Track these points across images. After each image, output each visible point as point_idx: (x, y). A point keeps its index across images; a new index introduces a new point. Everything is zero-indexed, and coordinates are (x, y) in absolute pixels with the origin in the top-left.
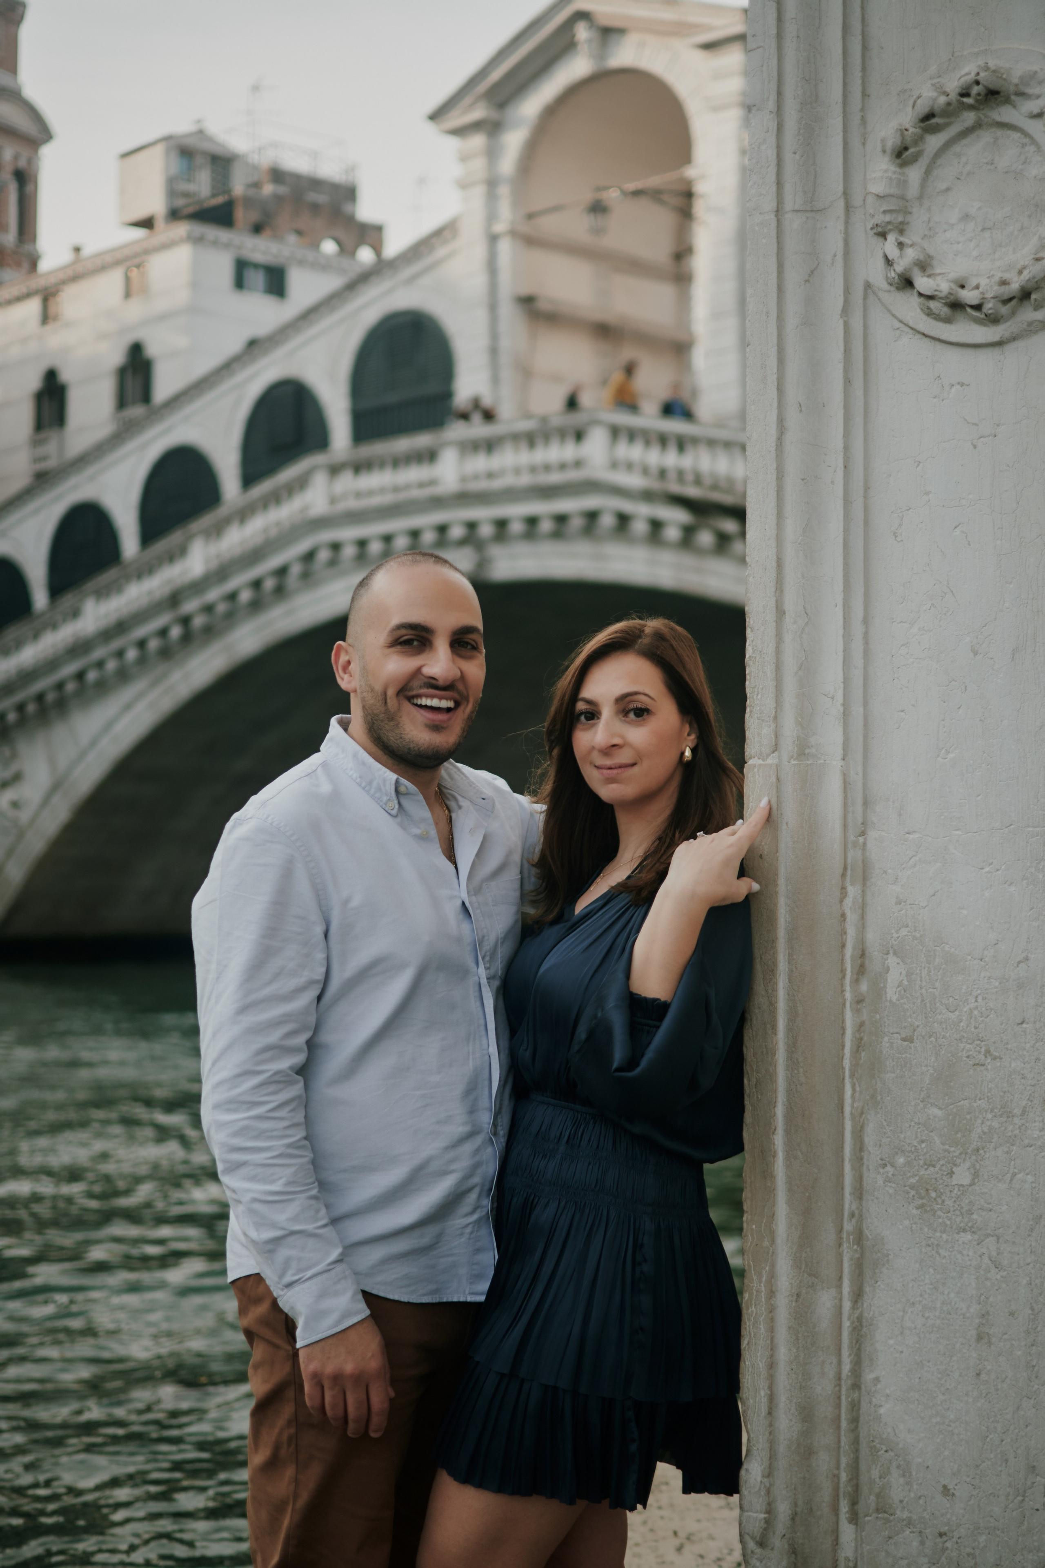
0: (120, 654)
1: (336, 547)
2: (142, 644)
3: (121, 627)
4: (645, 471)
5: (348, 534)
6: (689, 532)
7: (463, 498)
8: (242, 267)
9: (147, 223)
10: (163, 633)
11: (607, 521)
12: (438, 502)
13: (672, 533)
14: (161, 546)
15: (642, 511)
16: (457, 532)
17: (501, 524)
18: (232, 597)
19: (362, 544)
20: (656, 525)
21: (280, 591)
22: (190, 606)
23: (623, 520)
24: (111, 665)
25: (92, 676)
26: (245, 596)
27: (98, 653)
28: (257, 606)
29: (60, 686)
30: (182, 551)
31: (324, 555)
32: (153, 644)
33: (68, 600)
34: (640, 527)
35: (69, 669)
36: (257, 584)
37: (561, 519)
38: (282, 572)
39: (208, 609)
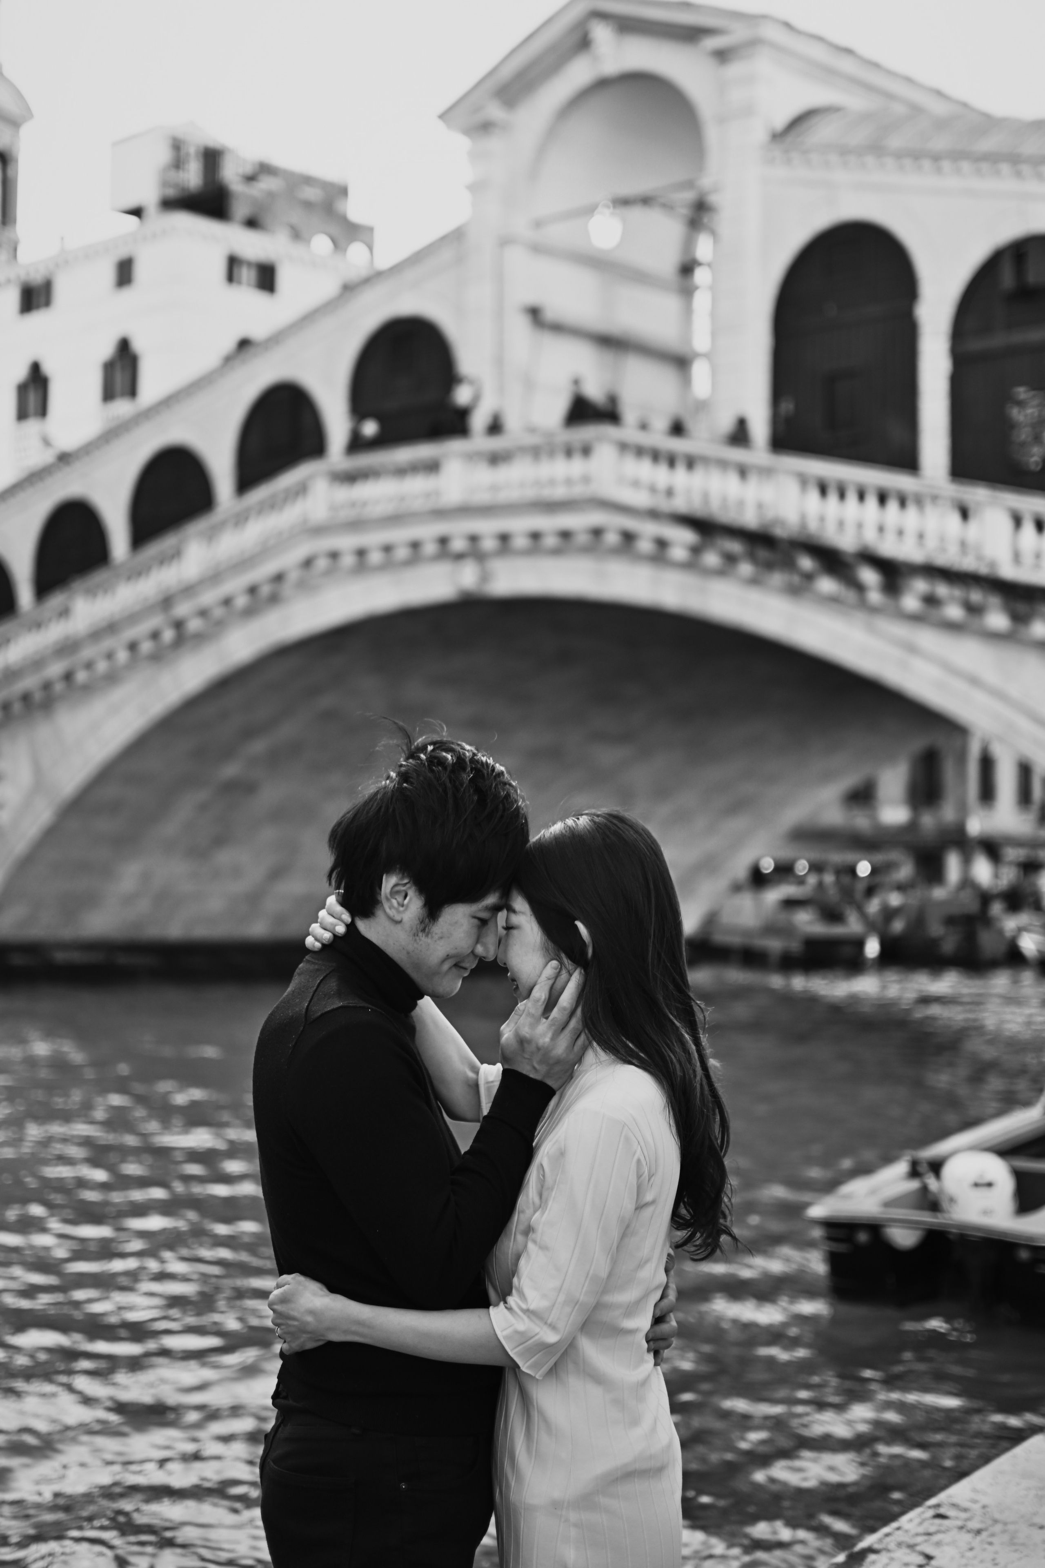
0: (110, 656)
1: (334, 555)
2: (133, 647)
3: (111, 628)
4: (653, 489)
5: (347, 543)
6: (696, 550)
7: (465, 510)
8: (233, 263)
9: (137, 212)
10: (155, 635)
11: (612, 538)
12: (440, 513)
13: (679, 553)
14: (154, 549)
15: (648, 530)
16: (458, 545)
17: (504, 538)
18: (227, 602)
19: (361, 553)
20: (662, 544)
21: (274, 599)
22: (182, 609)
23: (628, 537)
24: (102, 666)
25: (81, 676)
26: (241, 601)
27: (87, 653)
28: (250, 612)
29: (47, 686)
30: (176, 554)
31: (322, 563)
32: (146, 647)
33: (56, 600)
34: (645, 546)
35: (55, 669)
36: (253, 590)
37: (566, 535)
38: (279, 578)
39: (203, 613)
